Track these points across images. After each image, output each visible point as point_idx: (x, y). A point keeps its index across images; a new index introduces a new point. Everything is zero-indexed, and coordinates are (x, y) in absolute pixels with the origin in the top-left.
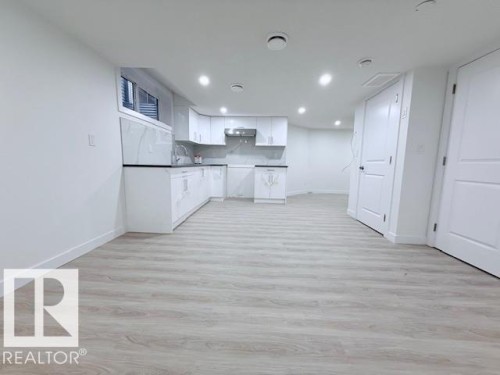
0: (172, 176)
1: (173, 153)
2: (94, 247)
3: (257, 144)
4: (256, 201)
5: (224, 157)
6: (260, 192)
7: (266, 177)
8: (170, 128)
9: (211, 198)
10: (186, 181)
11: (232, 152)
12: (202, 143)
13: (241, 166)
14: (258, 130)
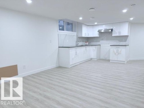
0: (70, 50)
1: (77, 42)
2: (51, 68)
3: (113, 35)
4: (111, 61)
5: (99, 42)
6: (112, 57)
7: (115, 50)
8: (76, 33)
9: (91, 58)
10: (76, 52)
11: (102, 40)
12: (89, 36)
13: (106, 45)
14: (113, 29)
